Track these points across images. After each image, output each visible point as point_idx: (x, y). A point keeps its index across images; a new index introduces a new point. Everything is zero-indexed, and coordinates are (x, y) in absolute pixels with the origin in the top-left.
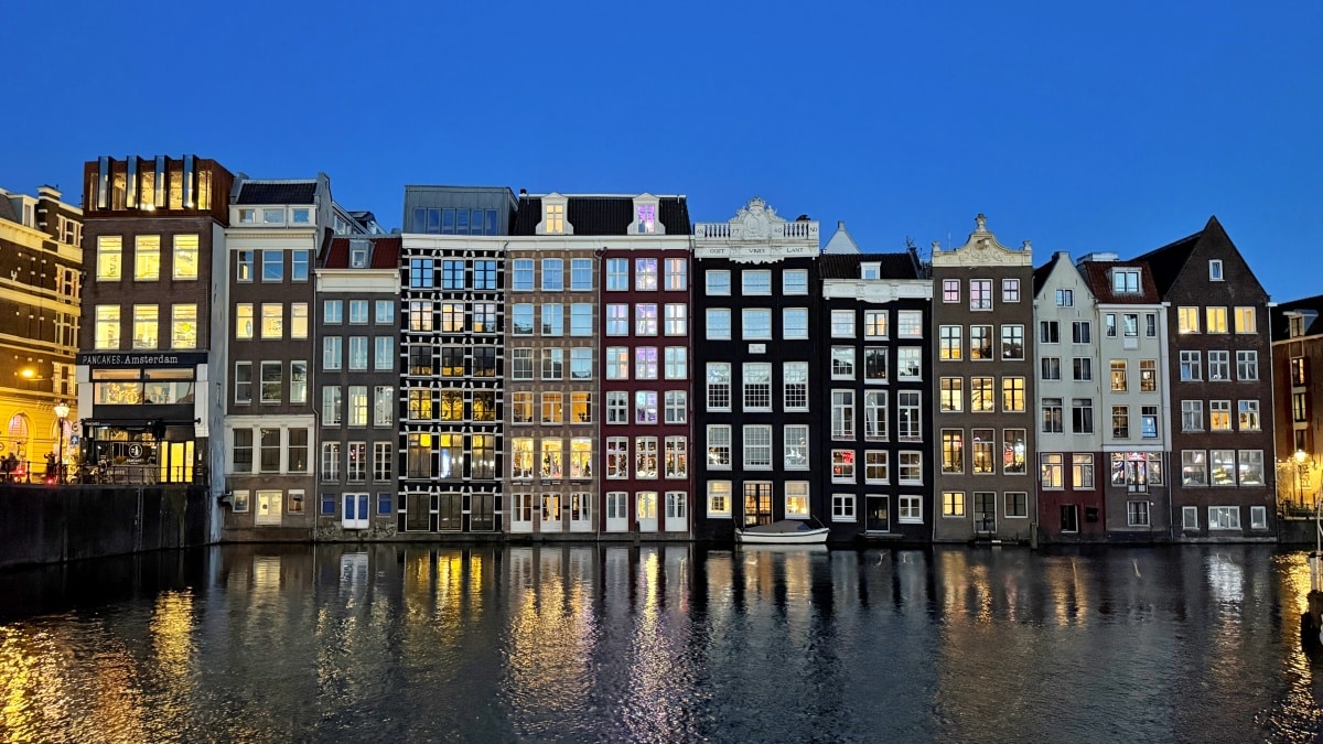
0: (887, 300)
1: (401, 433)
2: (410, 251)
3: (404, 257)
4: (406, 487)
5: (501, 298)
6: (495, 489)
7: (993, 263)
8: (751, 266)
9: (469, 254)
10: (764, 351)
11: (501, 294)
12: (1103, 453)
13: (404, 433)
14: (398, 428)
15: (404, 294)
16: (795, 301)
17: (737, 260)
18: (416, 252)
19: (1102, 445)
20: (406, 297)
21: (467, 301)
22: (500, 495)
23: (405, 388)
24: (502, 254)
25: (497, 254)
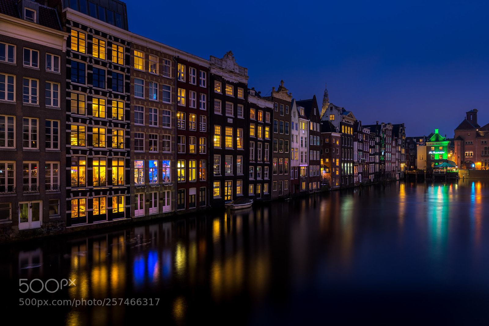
0: (263, 107)
1: (67, 156)
2: (72, 23)
3: (67, 25)
4: (72, 194)
5: (128, 72)
6: (126, 191)
7: (284, 99)
8: (229, 83)
9: (110, 38)
10: (232, 122)
11: (128, 69)
12: (299, 167)
13: (69, 156)
14: (65, 152)
15: (68, 52)
16: (240, 102)
17: (225, 79)
18: (76, 25)
19: (299, 164)
20: (69, 56)
21: (109, 69)
22: (129, 195)
23: (69, 123)
24: (129, 44)
25: (126, 43)
